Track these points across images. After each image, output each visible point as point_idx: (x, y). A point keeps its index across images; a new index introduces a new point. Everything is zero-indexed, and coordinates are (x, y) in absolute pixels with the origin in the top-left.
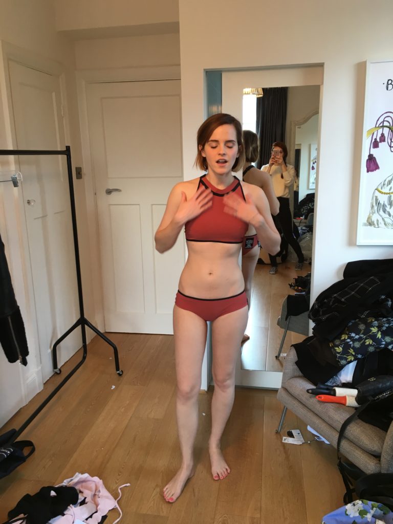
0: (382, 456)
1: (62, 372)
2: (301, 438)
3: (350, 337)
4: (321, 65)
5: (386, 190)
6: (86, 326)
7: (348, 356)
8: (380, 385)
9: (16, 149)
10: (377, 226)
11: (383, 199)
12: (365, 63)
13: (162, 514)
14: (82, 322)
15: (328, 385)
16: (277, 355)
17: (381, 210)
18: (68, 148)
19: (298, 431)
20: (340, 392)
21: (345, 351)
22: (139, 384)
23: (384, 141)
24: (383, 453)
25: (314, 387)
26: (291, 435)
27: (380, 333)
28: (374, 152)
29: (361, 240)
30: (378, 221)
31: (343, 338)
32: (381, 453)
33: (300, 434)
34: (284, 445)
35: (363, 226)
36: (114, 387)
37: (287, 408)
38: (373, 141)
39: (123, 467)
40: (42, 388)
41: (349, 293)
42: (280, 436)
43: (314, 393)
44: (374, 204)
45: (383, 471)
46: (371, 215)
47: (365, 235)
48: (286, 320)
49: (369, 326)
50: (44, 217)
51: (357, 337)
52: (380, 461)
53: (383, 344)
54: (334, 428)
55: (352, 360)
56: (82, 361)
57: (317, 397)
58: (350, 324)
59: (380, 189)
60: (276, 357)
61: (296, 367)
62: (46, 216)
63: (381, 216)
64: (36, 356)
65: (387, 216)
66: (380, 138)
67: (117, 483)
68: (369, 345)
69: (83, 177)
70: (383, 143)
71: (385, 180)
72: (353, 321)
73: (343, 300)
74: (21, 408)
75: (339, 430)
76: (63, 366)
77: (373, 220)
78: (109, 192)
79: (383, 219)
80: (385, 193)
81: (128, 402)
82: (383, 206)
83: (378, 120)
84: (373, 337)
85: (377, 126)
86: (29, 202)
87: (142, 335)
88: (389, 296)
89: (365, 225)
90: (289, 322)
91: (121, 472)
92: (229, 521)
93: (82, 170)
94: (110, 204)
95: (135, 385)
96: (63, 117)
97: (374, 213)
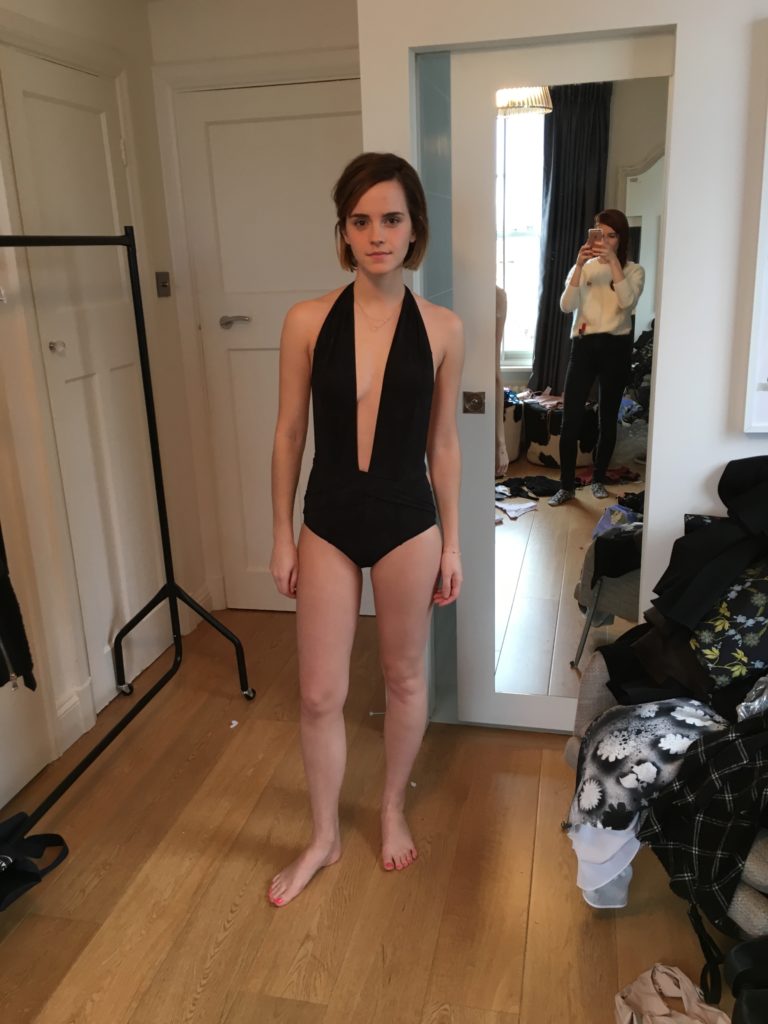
1: (134, 691)
3: (734, 625)
4: (670, 30)
6: (179, 601)
9: (18, 233)
13: (313, 1000)
14: (171, 592)
16: (573, 659)
18: (129, 231)
22: (285, 719)
29: (754, 422)
31: (719, 628)
35: (758, 390)
36: (235, 723)
39: (241, 893)
40: (92, 723)
47: (764, 412)
48: (592, 588)
50: (88, 377)
51: (751, 622)
56: (171, 671)
58: (732, 594)
62: (92, 375)
64: (77, 661)
67: (225, 929)
69: (172, 293)
74: (48, 765)
76: (137, 678)
78: (227, 323)
81: (260, 757)
86: (52, 347)
89: (763, 389)
90: (599, 594)
91: (236, 905)
92: (453, 1019)
93: (171, 277)
94: (230, 350)
95: (278, 720)
96: (125, 166)
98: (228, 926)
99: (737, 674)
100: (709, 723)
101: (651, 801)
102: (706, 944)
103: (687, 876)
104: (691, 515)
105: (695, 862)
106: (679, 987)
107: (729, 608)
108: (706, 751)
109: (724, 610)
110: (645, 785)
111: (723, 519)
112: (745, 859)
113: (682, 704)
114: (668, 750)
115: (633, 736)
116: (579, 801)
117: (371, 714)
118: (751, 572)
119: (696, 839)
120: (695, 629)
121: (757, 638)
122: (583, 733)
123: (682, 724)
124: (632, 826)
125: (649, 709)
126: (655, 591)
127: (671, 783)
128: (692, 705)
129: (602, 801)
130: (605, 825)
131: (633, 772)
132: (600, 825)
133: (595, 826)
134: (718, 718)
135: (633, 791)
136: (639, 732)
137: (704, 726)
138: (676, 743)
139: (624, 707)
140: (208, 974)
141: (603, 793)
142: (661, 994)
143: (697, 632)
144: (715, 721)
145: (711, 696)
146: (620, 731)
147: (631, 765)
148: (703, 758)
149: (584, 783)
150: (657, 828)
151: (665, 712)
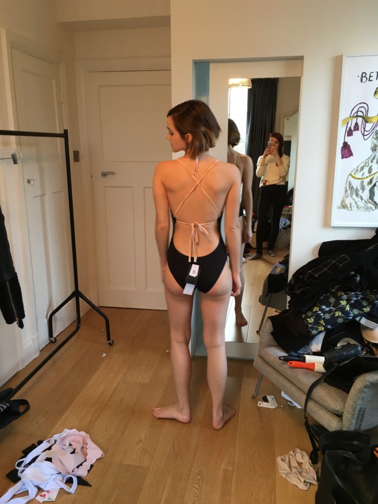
0: (344, 415)
1: (57, 341)
2: (275, 403)
3: (321, 310)
4: (301, 58)
5: (359, 175)
6: (80, 298)
7: (319, 326)
8: (345, 353)
9: (17, 130)
10: (350, 209)
11: (356, 184)
12: (341, 57)
13: (143, 465)
14: (77, 294)
15: (300, 353)
16: (258, 330)
18: (66, 131)
19: (273, 397)
20: (309, 359)
21: (317, 322)
22: (128, 353)
23: (358, 130)
24: (345, 412)
25: (286, 355)
26: (265, 400)
27: (348, 306)
28: (349, 140)
29: (335, 222)
30: (351, 204)
31: (315, 310)
32: (343, 413)
33: (274, 399)
34: (259, 409)
35: (337, 208)
36: (104, 355)
37: (262, 375)
38: (348, 129)
39: (110, 424)
40: (38, 354)
41: (323, 270)
42: (256, 400)
43: (286, 360)
44: (348, 189)
45: (345, 429)
46: (345, 198)
47: (339, 218)
48: (267, 296)
49: (339, 299)
50: (43, 195)
51: (328, 309)
52: (342, 420)
53: (350, 316)
54: (302, 391)
55: (323, 330)
56: (75, 331)
57: (288, 363)
58: (322, 297)
59: (353, 174)
60: (257, 332)
61: (271, 337)
62: (45, 195)
63: (354, 200)
64: (33, 324)
65: (359, 199)
66: (354, 127)
67: (103, 438)
68: (339, 317)
69: (80, 160)
70: (356, 131)
71: (358, 167)
72: (325, 295)
73: (316, 276)
74: (18, 372)
75: (307, 392)
77: (346, 203)
78: (104, 175)
79: (356, 202)
80: (358, 179)
81: (117, 369)
82: (356, 190)
83: (352, 110)
84: (342, 310)
85: (352, 115)
86: (29, 182)
87: (133, 310)
88: (358, 272)
91: (108, 429)
92: (204, 472)
93: (80, 153)
94: (105, 187)
95: (125, 354)
96: (62, 103)
97: (348, 197)
98: (104, 437)
106: (303, 458)
117: (167, 351)
142: (296, 461)
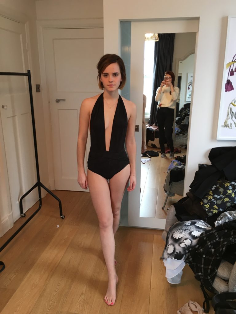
0: (229, 281)
1: (26, 216)
4: (198, 19)
6: (41, 187)
11: (235, 110)
12: (227, 18)
14: (39, 184)
16: (163, 207)
17: (234, 117)
18: (29, 71)
22: (74, 225)
24: (230, 279)
28: (231, 78)
29: (220, 137)
30: (231, 124)
32: (229, 279)
36: (58, 226)
38: (231, 70)
39: (61, 280)
40: (12, 226)
44: (229, 113)
45: (230, 291)
46: (227, 120)
47: (222, 134)
48: (169, 185)
50: (14, 116)
52: (228, 283)
56: (38, 210)
59: (233, 103)
61: (176, 217)
62: (16, 116)
63: (233, 121)
64: (8, 206)
67: (56, 291)
69: (41, 91)
76: (27, 211)
77: (228, 123)
78: (58, 101)
79: (234, 123)
81: (67, 236)
82: (235, 114)
83: (234, 57)
85: (234, 61)
86: (3, 107)
87: (79, 192)
89: (223, 126)
90: (171, 187)
91: (59, 284)
93: (40, 86)
94: (58, 109)
95: (72, 225)
96: (27, 51)
97: (229, 119)
98: (57, 290)
99: (214, 212)
100: (206, 227)
101: (189, 251)
102: (205, 295)
103: (200, 274)
104: (200, 164)
105: (203, 270)
106: (197, 308)
107: (212, 193)
108: (206, 236)
109: (211, 193)
110: (187, 246)
111: (210, 165)
112: (218, 269)
113: (198, 221)
114: (194, 235)
115: (184, 231)
116: (167, 251)
118: (219, 182)
119: (203, 263)
120: (202, 199)
121: (220, 202)
122: (168, 230)
123: (198, 228)
124: (183, 258)
125: (188, 223)
126: (190, 187)
127: (195, 246)
128: (201, 222)
129: (174, 251)
130: (175, 258)
131: (184, 242)
132: (173, 258)
133: (172, 259)
134: (209, 226)
135: (184, 248)
136: (185, 230)
137: (205, 228)
138: (197, 233)
139: (181, 222)
140: (51, 306)
141: (174, 248)
142: (191, 310)
143: (203, 200)
144: (208, 227)
145: (206, 219)
146: (180, 229)
147: (183, 240)
148: (205, 238)
149: (169, 246)
150: (191, 259)
151: (193, 224)
